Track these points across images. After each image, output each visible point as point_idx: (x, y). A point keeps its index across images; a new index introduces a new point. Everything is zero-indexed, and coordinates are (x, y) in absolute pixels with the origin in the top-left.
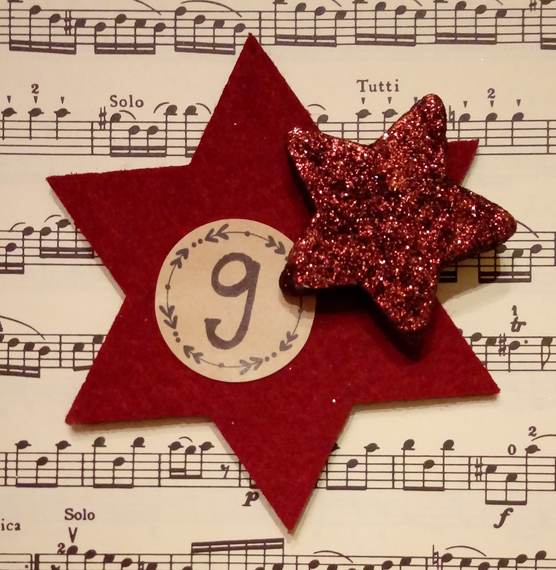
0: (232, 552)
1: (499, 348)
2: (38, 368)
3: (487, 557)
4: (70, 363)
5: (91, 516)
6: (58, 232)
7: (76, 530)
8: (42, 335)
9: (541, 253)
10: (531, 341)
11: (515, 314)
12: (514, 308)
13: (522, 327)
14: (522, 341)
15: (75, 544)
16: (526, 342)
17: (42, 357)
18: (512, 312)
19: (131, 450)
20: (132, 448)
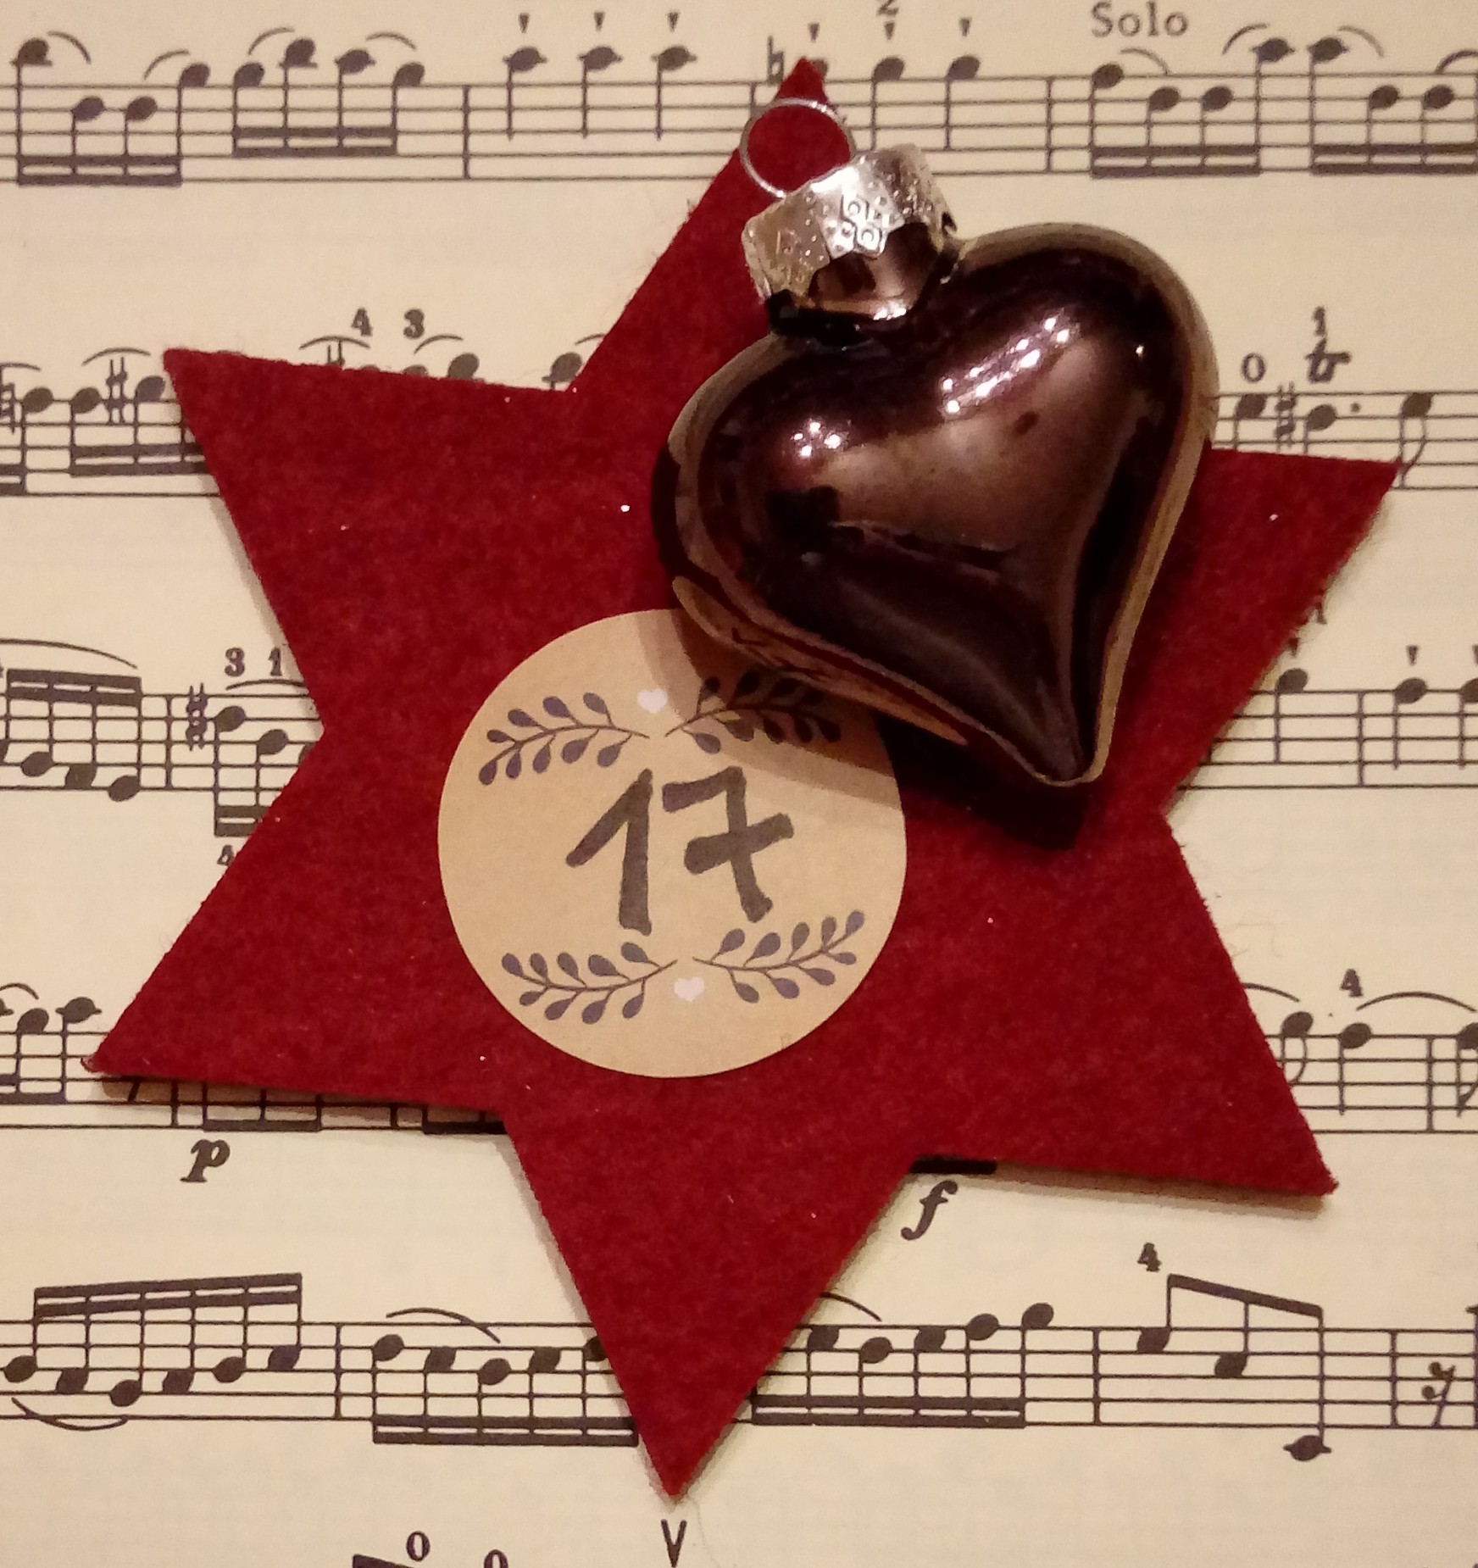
0: (150, 1315)
3: (883, 1323)
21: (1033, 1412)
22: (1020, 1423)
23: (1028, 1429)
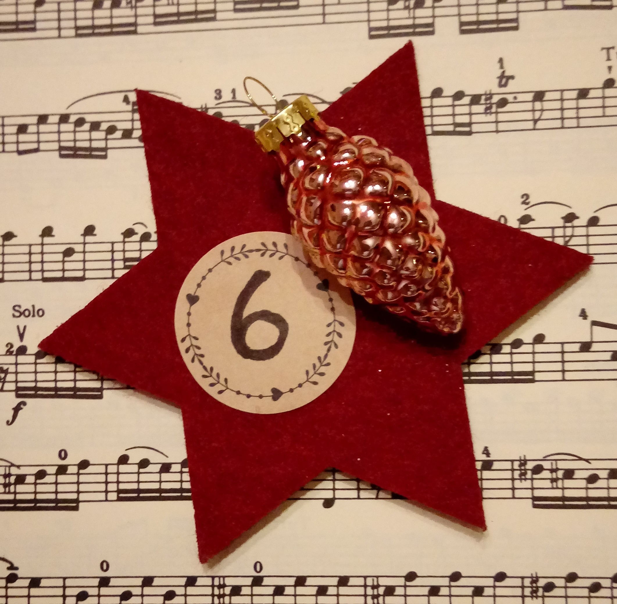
1: (484, 107)
4: (13, 147)
5: (41, 313)
7: (25, 327)
10: (520, 97)
11: (502, 67)
12: (501, 61)
13: (511, 81)
14: (510, 98)
15: (24, 343)
16: (515, 98)
18: (498, 65)
19: (81, 239)
20: (82, 238)
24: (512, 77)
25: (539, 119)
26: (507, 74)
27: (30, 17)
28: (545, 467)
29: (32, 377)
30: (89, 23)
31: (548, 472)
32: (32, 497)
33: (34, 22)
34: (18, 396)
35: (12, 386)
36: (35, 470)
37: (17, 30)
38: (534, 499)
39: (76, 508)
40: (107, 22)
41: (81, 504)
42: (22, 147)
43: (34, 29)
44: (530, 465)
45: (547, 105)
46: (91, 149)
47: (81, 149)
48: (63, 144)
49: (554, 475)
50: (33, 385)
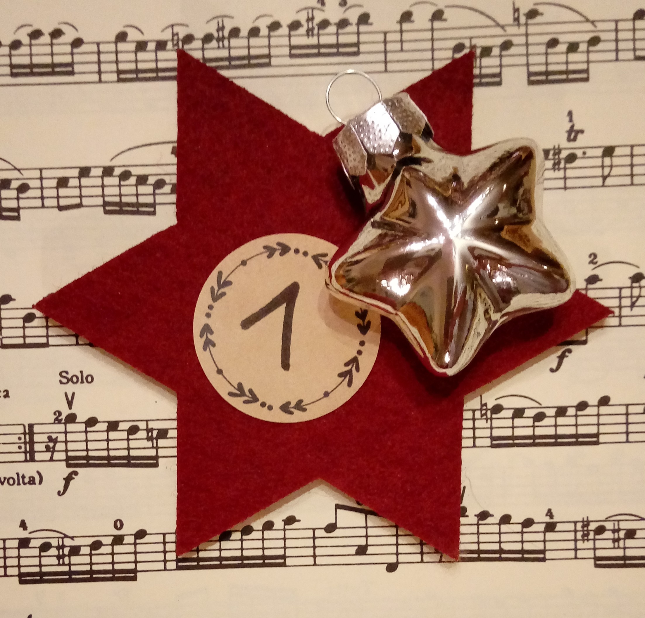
1: (552, 162)
2: (17, 210)
3: (543, 406)
4: (54, 202)
5: (90, 379)
6: (31, 45)
7: (73, 394)
8: (19, 170)
9: (600, 46)
10: (590, 153)
11: (571, 120)
12: (570, 114)
13: (580, 136)
14: (579, 153)
15: (73, 411)
16: (584, 153)
17: (21, 195)
18: (568, 118)
21: (602, 438)
22: (597, 443)
23: (600, 445)
24: (582, 132)
25: (609, 175)
26: (576, 128)
27: (67, 59)
28: (607, 528)
29: (83, 446)
30: (132, 66)
31: (610, 532)
32: (88, 568)
33: (71, 64)
34: (68, 466)
35: (63, 456)
36: (90, 541)
37: (53, 73)
38: (596, 559)
39: (134, 579)
40: (153, 65)
41: (139, 574)
42: (63, 202)
43: (72, 73)
44: (593, 526)
45: (616, 161)
46: (138, 205)
47: (128, 204)
48: (107, 199)
49: (616, 536)
50: (84, 454)
